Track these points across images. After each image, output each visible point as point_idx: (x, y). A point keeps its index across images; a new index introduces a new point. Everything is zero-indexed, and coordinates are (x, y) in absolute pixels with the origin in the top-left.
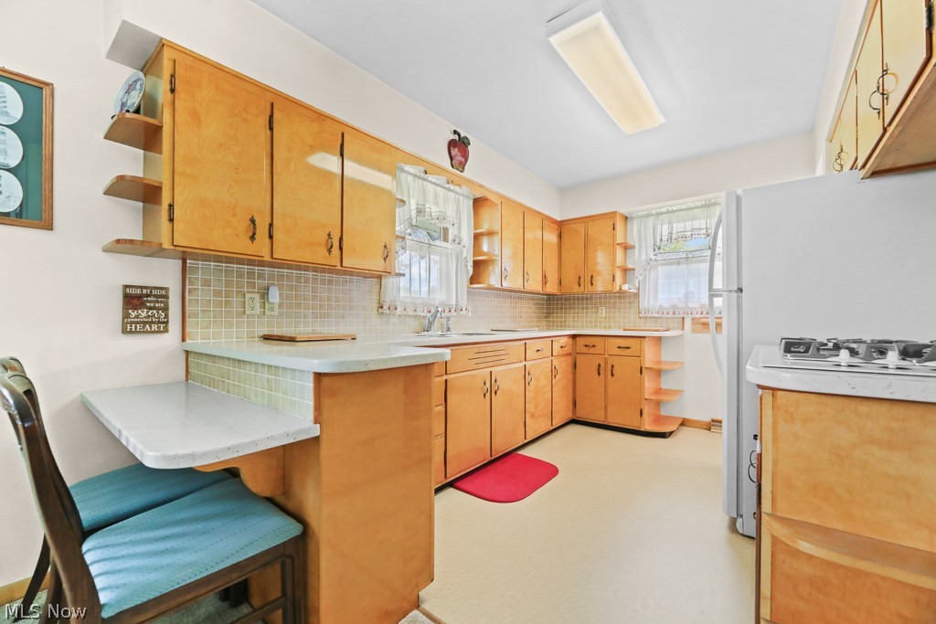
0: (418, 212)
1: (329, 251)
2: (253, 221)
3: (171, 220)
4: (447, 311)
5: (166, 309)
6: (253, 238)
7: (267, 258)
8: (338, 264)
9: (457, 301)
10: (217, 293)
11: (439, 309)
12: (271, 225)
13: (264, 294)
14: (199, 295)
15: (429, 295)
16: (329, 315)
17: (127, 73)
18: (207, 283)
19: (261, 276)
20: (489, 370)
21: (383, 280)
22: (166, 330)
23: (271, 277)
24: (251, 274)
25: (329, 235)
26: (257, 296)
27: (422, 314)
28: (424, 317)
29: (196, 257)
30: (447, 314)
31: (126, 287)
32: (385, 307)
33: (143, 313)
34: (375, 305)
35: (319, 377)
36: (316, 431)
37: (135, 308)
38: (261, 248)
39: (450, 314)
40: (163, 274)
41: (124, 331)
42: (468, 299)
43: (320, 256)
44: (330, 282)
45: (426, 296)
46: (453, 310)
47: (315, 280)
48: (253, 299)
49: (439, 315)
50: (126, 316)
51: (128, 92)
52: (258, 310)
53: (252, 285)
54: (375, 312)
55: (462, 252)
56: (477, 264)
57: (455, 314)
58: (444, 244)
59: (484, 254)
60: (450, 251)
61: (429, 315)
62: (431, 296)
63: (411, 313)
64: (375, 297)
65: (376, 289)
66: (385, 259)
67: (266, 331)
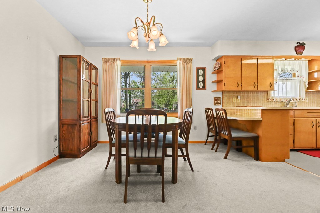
0: (282, 71)
1: (255, 87)
2: (238, 83)
3: (225, 85)
4: (295, 100)
5: (220, 101)
6: (238, 86)
7: (241, 90)
8: (257, 89)
9: (300, 96)
10: (228, 98)
11: (292, 99)
12: (241, 83)
13: (237, 97)
14: (225, 98)
15: (287, 95)
16: (252, 102)
17: (215, 62)
18: (226, 96)
19: (236, 94)
20: (315, 118)
21: (269, 92)
22: (220, 105)
23: (238, 94)
24: (234, 93)
25: (254, 83)
26: (235, 98)
27: (283, 101)
28: (285, 102)
29: (224, 91)
30: (295, 101)
31: (215, 97)
32: (269, 99)
33: (217, 102)
34: (266, 99)
35: (262, 110)
36: (261, 119)
37: (216, 101)
38: (240, 88)
39: (296, 101)
40: (219, 95)
41: (214, 105)
42: (306, 95)
43: (252, 88)
44: (252, 94)
45: (286, 96)
46: (298, 100)
47: (248, 94)
48: (235, 99)
49: (291, 101)
50: (215, 102)
51: (216, 65)
52: (236, 101)
53: (234, 96)
54: (266, 101)
55: (302, 80)
56: (310, 83)
57: (299, 101)
58: (294, 78)
59: (315, 79)
60: (296, 80)
61: (287, 101)
62: (288, 96)
63: (279, 101)
64: (266, 97)
65: (266, 95)
66: (270, 87)
67: (237, 105)
